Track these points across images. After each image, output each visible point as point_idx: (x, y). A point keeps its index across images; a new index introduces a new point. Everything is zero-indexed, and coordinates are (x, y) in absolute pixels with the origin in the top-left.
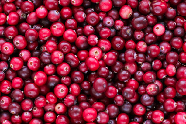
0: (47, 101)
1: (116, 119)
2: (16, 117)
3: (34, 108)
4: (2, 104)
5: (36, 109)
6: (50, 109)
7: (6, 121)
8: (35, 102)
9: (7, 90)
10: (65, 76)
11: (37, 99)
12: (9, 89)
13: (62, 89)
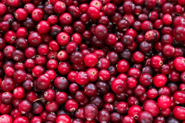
0: (50, 48)
1: (117, 65)
2: (19, 64)
3: (37, 56)
4: (6, 51)
5: (39, 56)
6: (53, 57)
7: (8, 67)
8: (38, 49)
9: (12, 39)
10: (67, 26)
11: (40, 47)
12: (13, 38)
13: (64, 36)
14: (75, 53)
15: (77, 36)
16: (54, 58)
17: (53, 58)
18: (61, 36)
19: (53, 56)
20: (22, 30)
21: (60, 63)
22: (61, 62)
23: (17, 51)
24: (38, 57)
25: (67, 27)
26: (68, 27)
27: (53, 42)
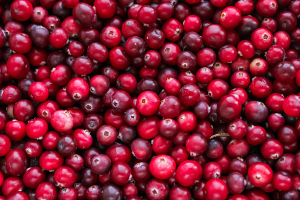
14: (283, 64)
15: (283, 36)
16: (244, 69)
17: (241, 70)
18: (261, 33)
19: (242, 65)
20: (194, 19)
21: (253, 79)
22: (255, 77)
23: (187, 54)
24: (218, 65)
25: (268, 20)
26: (270, 20)
27: (246, 44)
